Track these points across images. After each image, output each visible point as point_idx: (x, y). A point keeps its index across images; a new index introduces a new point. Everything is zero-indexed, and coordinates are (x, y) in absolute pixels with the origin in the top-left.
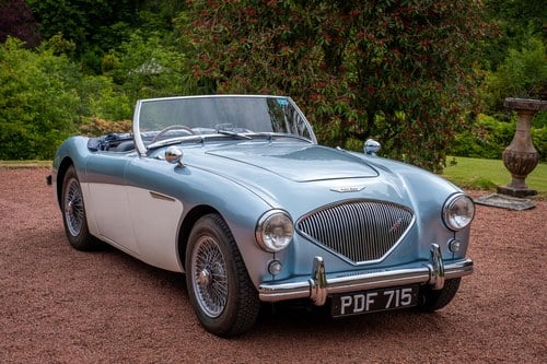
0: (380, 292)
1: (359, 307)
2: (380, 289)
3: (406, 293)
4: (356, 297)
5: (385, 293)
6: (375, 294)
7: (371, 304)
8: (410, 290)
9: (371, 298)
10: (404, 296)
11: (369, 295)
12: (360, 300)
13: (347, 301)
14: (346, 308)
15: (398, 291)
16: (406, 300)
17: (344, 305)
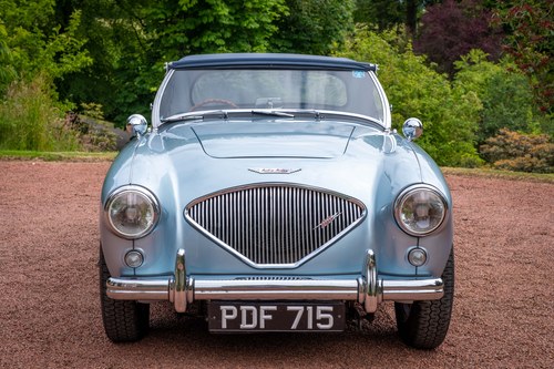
0: (282, 306)
1: (249, 321)
2: (282, 302)
3: (323, 312)
4: (244, 308)
5: (289, 308)
6: (275, 308)
7: (266, 321)
8: (331, 308)
9: (267, 313)
10: (320, 316)
11: (263, 308)
12: (249, 313)
13: (230, 312)
14: (228, 320)
15: (310, 308)
16: (325, 321)
17: (225, 317)
